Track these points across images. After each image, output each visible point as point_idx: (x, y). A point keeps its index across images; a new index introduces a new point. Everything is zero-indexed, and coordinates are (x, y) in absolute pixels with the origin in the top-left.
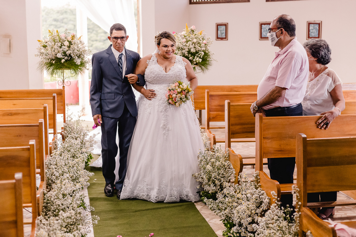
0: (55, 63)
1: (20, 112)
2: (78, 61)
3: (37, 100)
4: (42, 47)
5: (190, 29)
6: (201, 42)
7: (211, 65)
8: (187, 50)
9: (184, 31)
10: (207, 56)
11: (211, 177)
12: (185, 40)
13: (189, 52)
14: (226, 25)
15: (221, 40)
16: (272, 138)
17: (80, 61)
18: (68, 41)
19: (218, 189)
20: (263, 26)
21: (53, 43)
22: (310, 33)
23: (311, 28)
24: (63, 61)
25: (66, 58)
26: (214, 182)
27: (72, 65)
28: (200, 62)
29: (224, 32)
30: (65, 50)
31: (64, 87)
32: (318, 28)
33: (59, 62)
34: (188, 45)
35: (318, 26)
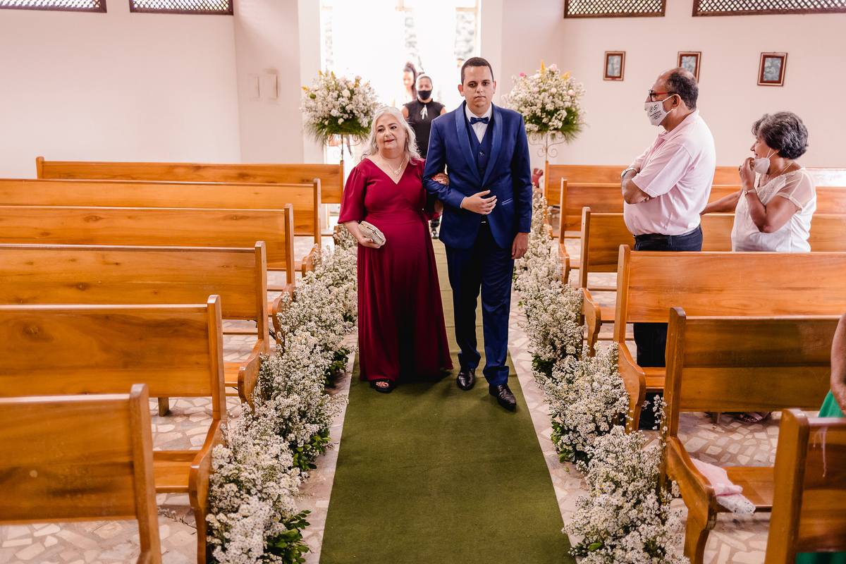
0: (329, 124)
1: (250, 214)
2: (364, 122)
3: (291, 188)
4: (309, 98)
5: (548, 69)
6: (565, 92)
7: (581, 131)
8: (539, 105)
9: (538, 73)
10: (574, 116)
11: (548, 334)
12: (536, 89)
13: (543, 109)
14: (621, 55)
15: (613, 80)
16: (645, 289)
17: (367, 121)
18: (349, 89)
19: (559, 356)
20: (683, 57)
21: (326, 93)
22: (764, 73)
23: (768, 64)
24: (340, 121)
25: (346, 116)
26: (553, 344)
27: (355, 128)
28: (560, 127)
29: (619, 66)
30: (344, 104)
31: (342, 161)
32: (779, 65)
33: (335, 123)
34: (541, 97)
35: (780, 61)
